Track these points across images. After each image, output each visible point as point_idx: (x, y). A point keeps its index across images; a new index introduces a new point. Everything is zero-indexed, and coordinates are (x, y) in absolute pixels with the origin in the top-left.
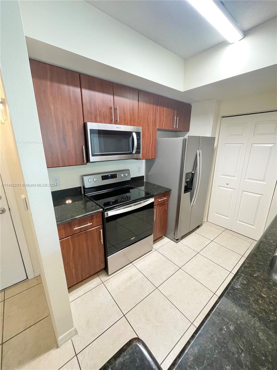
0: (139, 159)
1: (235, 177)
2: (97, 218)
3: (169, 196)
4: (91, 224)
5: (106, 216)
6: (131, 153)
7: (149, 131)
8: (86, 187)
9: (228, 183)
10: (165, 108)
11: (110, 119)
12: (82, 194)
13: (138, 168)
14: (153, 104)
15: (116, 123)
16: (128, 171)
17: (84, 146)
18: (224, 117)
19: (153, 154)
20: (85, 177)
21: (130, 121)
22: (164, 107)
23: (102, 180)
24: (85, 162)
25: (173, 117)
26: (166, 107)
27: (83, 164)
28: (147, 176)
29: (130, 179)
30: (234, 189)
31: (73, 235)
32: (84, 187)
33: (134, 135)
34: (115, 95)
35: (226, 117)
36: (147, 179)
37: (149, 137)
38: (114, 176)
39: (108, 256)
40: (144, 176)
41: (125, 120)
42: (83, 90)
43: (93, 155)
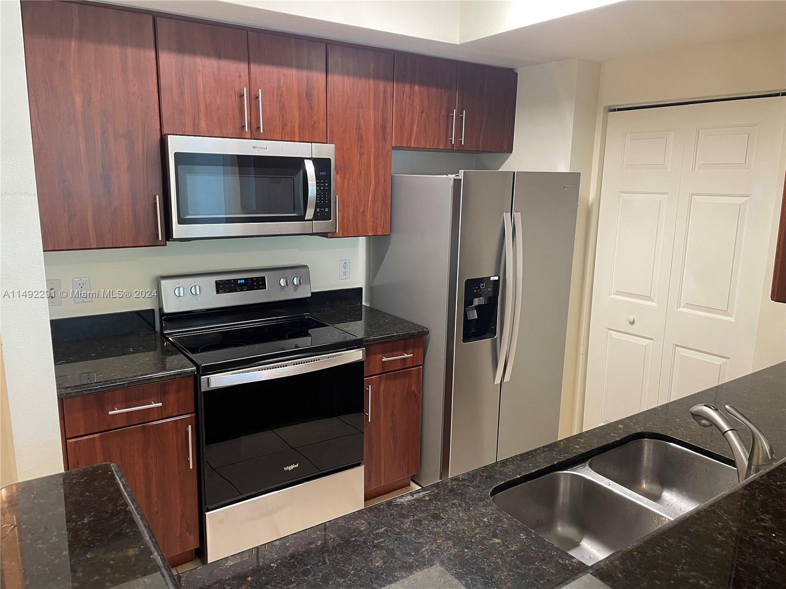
0: (329, 235)
1: (653, 301)
2: (178, 391)
3: (421, 350)
4: (160, 404)
5: (204, 388)
6: (301, 218)
7: (362, 154)
8: (166, 310)
9: (631, 318)
10: (417, 88)
11: (238, 125)
12: (155, 332)
13: (342, 263)
14: (376, 77)
15: (255, 135)
16: (301, 270)
17: (157, 197)
18: (614, 110)
19: (379, 222)
20: (163, 282)
21: (301, 127)
22: (412, 83)
23: (218, 293)
24: (160, 239)
25: (449, 112)
26: (421, 83)
27: (154, 243)
28: (371, 289)
29: (310, 295)
30: (652, 339)
31: (108, 429)
32: (161, 309)
33: (310, 167)
34: (255, 62)
35: (619, 110)
36: (371, 299)
37: (363, 172)
38: (257, 284)
39: (208, 510)
40: (361, 289)
41: (284, 125)
42: (163, 56)
43: (181, 221)
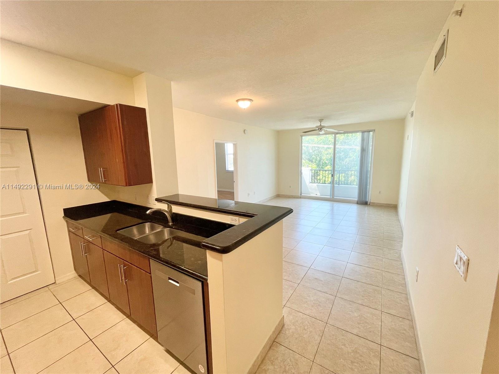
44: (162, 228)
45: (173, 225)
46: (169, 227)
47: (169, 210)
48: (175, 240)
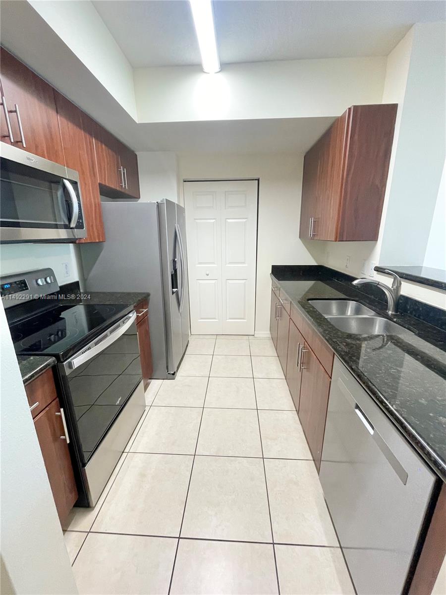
1: (215, 264)
6: (67, 226)
9: (208, 273)
13: (64, 265)
18: (186, 181)
19: (100, 233)
21: (48, 152)
25: (118, 167)
26: (104, 144)
29: (59, 289)
30: (217, 280)
33: (69, 185)
36: (86, 287)
40: (78, 282)
44: (373, 314)
45: (395, 316)
46: (386, 316)
47: (395, 287)
48: (391, 342)
